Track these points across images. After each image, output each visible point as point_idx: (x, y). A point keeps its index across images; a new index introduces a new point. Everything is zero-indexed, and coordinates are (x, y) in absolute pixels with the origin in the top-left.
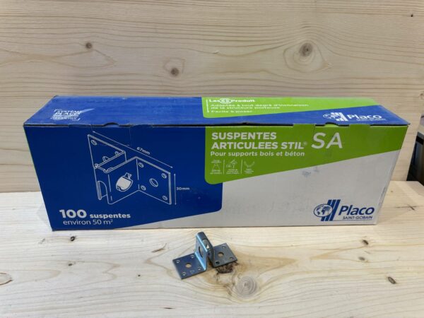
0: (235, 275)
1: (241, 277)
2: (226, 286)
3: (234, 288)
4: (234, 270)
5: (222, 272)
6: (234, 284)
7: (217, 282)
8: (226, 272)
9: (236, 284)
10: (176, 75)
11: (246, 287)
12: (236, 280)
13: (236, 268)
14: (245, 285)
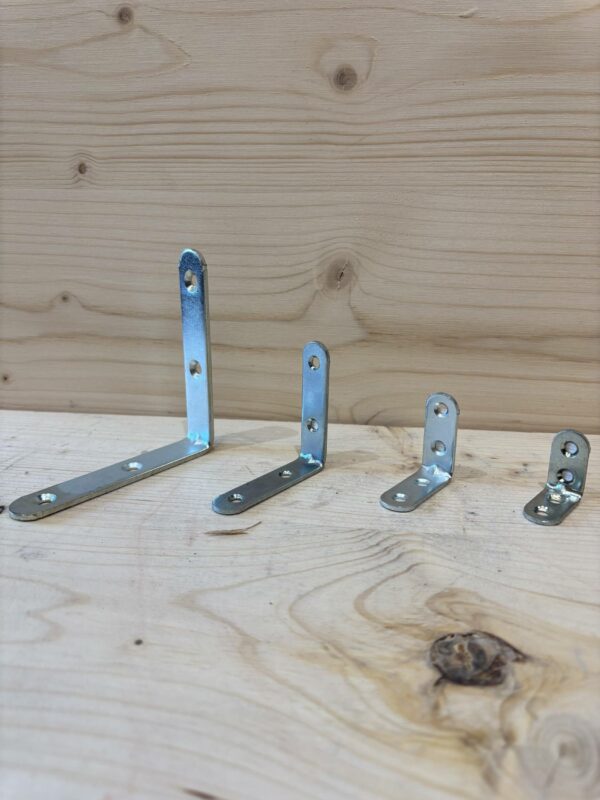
0: (512, 698)
1: (543, 713)
2: (471, 740)
3: (511, 755)
4: (511, 681)
5: (460, 681)
6: (509, 738)
7: (435, 717)
10: (349, 88)
11: (567, 762)
12: (519, 720)
13: (517, 673)
14: (564, 750)
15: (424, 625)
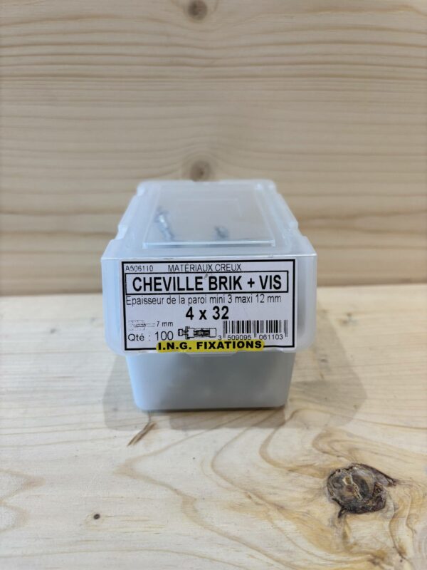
1: (419, 526)
4: (390, 503)
5: (355, 510)
6: (401, 552)
7: (347, 546)
8: (365, 510)
9: (410, 553)
10: (201, 18)
13: (393, 495)
15: (316, 465)
